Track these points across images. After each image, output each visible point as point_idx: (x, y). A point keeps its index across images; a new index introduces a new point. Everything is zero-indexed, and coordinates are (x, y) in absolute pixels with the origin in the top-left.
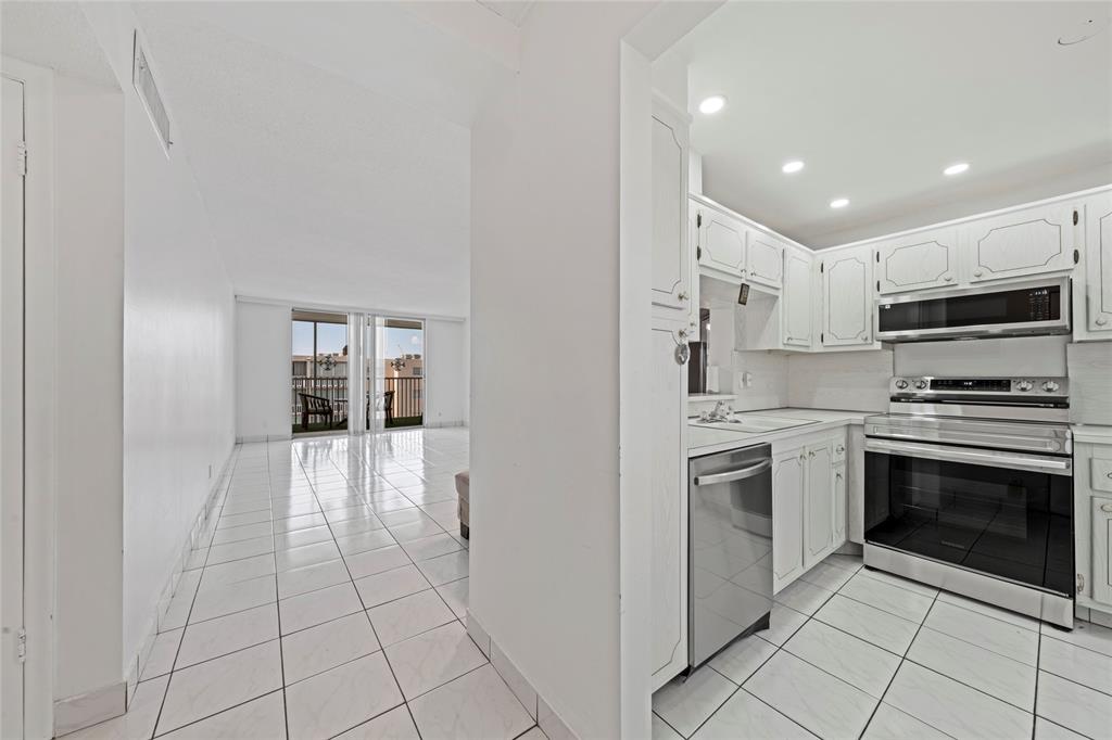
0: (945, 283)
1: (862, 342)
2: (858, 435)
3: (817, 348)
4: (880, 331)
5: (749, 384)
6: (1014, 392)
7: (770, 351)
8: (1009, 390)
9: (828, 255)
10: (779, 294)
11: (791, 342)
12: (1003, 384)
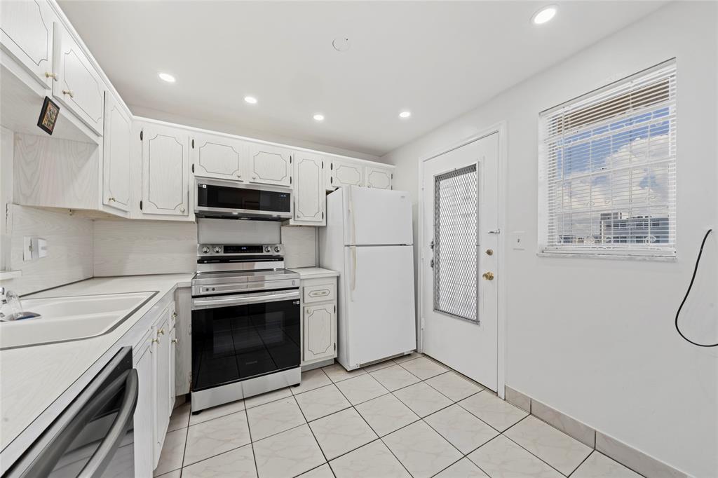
0: (237, 179)
1: (181, 214)
2: (184, 297)
3: (136, 214)
5: (42, 253)
6: (265, 253)
7: (72, 211)
8: (262, 252)
9: (152, 126)
10: (99, 141)
11: (113, 203)
12: (259, 248)
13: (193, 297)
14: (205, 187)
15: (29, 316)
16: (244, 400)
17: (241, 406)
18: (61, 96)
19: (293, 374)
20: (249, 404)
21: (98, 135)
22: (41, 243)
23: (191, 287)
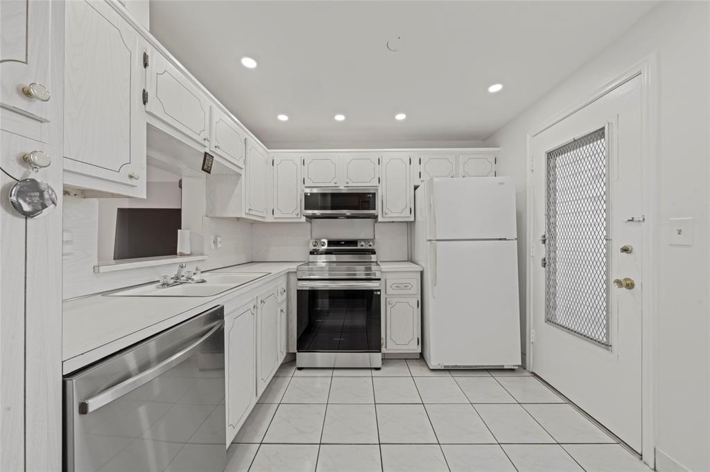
0: (334, 185)
1: (295, 216)
2: (293, 279)
3: (270, 219)
4: (305, 209)
5: (219, 245)
6: (359, 247)
7: (238, 219)
8: (357, 246)
9: (279, 154)
10: (242, 172)
11: (251, 212)
12: (354, 243)
13: (299, 280)
14: (309, 195)
15: (203, 281)
16: (334, 368)
17: (329, 373)
18: (214, 149)
19: (376, 358)
20: (336, 373)
21: (241, 168)
22: (219, 239)
23: (296, 272)
